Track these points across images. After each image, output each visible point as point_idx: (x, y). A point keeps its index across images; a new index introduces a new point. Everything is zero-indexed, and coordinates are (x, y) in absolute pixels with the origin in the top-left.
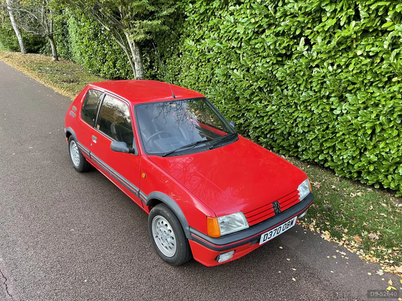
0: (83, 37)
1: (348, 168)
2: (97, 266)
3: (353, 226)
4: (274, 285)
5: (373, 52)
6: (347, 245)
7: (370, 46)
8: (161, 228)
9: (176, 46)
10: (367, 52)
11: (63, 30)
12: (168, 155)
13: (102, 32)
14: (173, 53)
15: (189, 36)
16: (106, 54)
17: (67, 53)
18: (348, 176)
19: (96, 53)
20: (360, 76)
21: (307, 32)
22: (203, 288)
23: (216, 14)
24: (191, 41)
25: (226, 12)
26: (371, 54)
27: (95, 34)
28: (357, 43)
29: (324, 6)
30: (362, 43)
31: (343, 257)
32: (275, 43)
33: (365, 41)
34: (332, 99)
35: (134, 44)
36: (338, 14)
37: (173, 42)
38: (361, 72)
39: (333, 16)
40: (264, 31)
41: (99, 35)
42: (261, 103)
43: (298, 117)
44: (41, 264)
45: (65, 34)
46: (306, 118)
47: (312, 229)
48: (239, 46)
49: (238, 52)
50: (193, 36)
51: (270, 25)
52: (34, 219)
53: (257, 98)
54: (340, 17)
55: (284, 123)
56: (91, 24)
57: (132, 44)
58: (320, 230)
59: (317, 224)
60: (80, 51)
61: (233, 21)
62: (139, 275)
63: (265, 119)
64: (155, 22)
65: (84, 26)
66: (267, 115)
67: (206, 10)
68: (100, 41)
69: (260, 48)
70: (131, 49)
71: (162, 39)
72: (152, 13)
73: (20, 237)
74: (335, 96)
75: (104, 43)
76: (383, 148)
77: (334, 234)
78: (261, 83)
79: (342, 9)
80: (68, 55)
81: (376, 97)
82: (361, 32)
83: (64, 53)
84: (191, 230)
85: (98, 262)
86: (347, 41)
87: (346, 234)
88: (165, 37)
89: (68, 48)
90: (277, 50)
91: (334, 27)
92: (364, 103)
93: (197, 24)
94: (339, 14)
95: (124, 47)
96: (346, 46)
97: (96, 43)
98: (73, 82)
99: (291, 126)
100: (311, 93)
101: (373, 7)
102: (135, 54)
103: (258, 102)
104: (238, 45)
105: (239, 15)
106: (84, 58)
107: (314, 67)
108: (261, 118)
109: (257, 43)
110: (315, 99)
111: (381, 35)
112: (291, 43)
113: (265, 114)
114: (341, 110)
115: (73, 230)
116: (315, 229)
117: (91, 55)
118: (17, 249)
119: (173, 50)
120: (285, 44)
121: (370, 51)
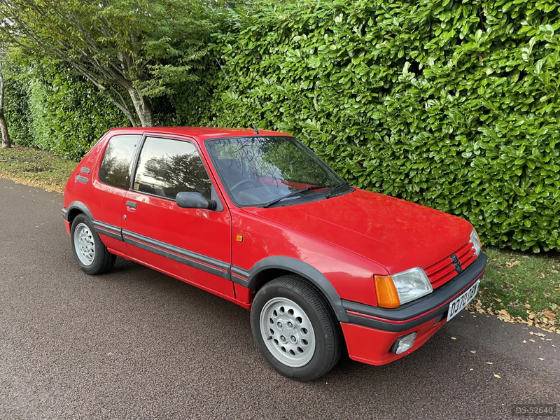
0: (56, 108)
1: (492, 231)
2: (175, 401)
3: (535, 300)
4: (474, 388)
5: (509, 66)
6: (539, 323)
7: (505, 60)
8: (280, 320)
9: (206, 106)
10: (502, 68)
11: (19, 105)
12: (271, 205)
13: (88, 96)
14: (201, 117)
15: (227, 88)
16: (93, 129)
17: (26, 137)
18: (493, 242)
19: (76, 128)
20: (495, 100)
21: (413, 54)
22: (370, 408)
23: (271, 51)
24: (233, 93)
25: (287, 46)
26: (508, 70)
27: (76, 101)
28: (485, 59)
29: (437, 15)
30: (492, 58)
31: (543, 339)
32: (368, 74)
33: (497, 55)
34: (457, 138)
35: (143, 106)
36: (456, 24)
37: (201, 101)
38: (495, 96)
39: (448, 28)
40: (349, 61)
41: (82, 102)
42: (351, 159)
43: (411, 169)
44: (70, 412)
45: (22, 110)
46: (423, 169)
47: (482, 311)
48: (311, 87)
49: (310, 95)
50: (235, 87)
51: (357, 52)
52: (33, 345)
53: (346, 153)
54: (459, 27)
55: (391, 181)
56: (69, 87)
57: (141, 106)
58: (493, 311)
59: (484, 304)
60: (49, 129)
61: (299, 55)
62: (255, 404)
63: (361, 180)
64: (181, 69)
65: (58, 92)
66: (362, 176)
67: (256, 47)
68: (84, 111)
69: (346, 83)
70: (139, 114)
71: (184, 99)
72: (175, 57)
73: (16, 375)
74: (462, 134)
75: (92, 112)
76: (540, 193)
77: (513, 313)
78: (350, 132)
79: (461, 17)
80: (27, 140)
81: (520, 126)
82: (489, 43)
83: (20, 138)
84: (346, 305)
85: (175, 395)
86: (470, 59)
87: (531, 310)
88: (188, 96)
89: (27, 128)
90: (370, 83)
91: (450, 42)
92: (504, 136)
93: (241, 69)
94: (458, 24)
95: (126, 112)
96: (470, 65)
97: (77, 113)
98: (41, 170)
99: (401, 185)
100: (426, 134)
101: (504, 9)
102: (145, 120)
103: (348, 159)
104: (309, 86)
105: (310, 45)
106: (57, 138)
107: (427, 99)
108: (354, 181)
109: (342, 77)
110: (433, 142)
111: (515, 46)
112: (391, 72)
113: (360, 174)
114: (473, 152)
115: (110, 353)
116: (486, 309)
117: (69, 131)
118: (15, 394)
119: (202, 113)
120: (382, 75)
121: (506, 66)
